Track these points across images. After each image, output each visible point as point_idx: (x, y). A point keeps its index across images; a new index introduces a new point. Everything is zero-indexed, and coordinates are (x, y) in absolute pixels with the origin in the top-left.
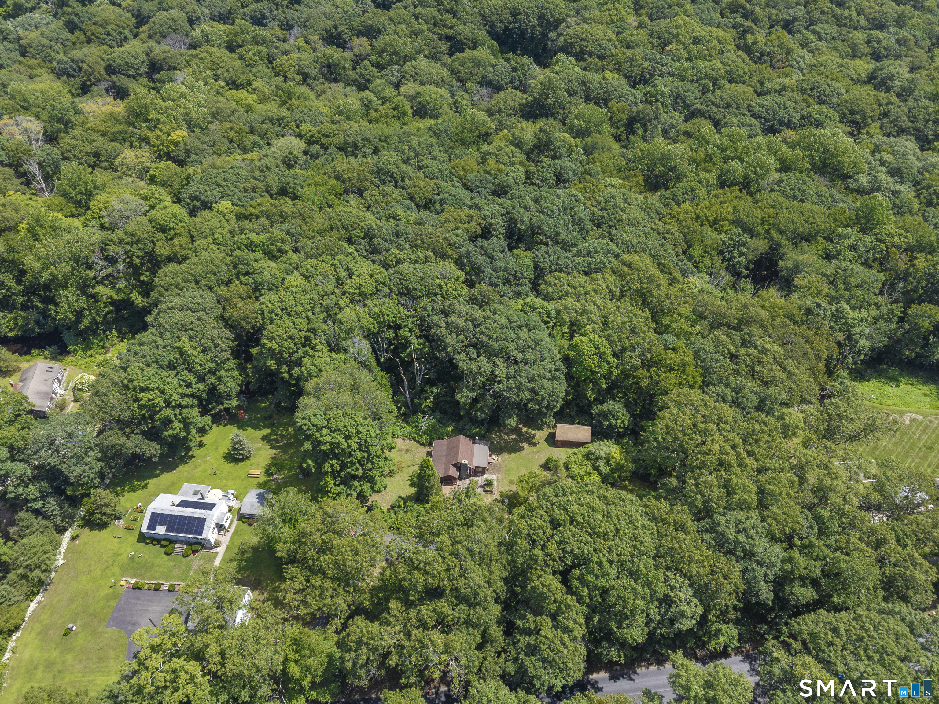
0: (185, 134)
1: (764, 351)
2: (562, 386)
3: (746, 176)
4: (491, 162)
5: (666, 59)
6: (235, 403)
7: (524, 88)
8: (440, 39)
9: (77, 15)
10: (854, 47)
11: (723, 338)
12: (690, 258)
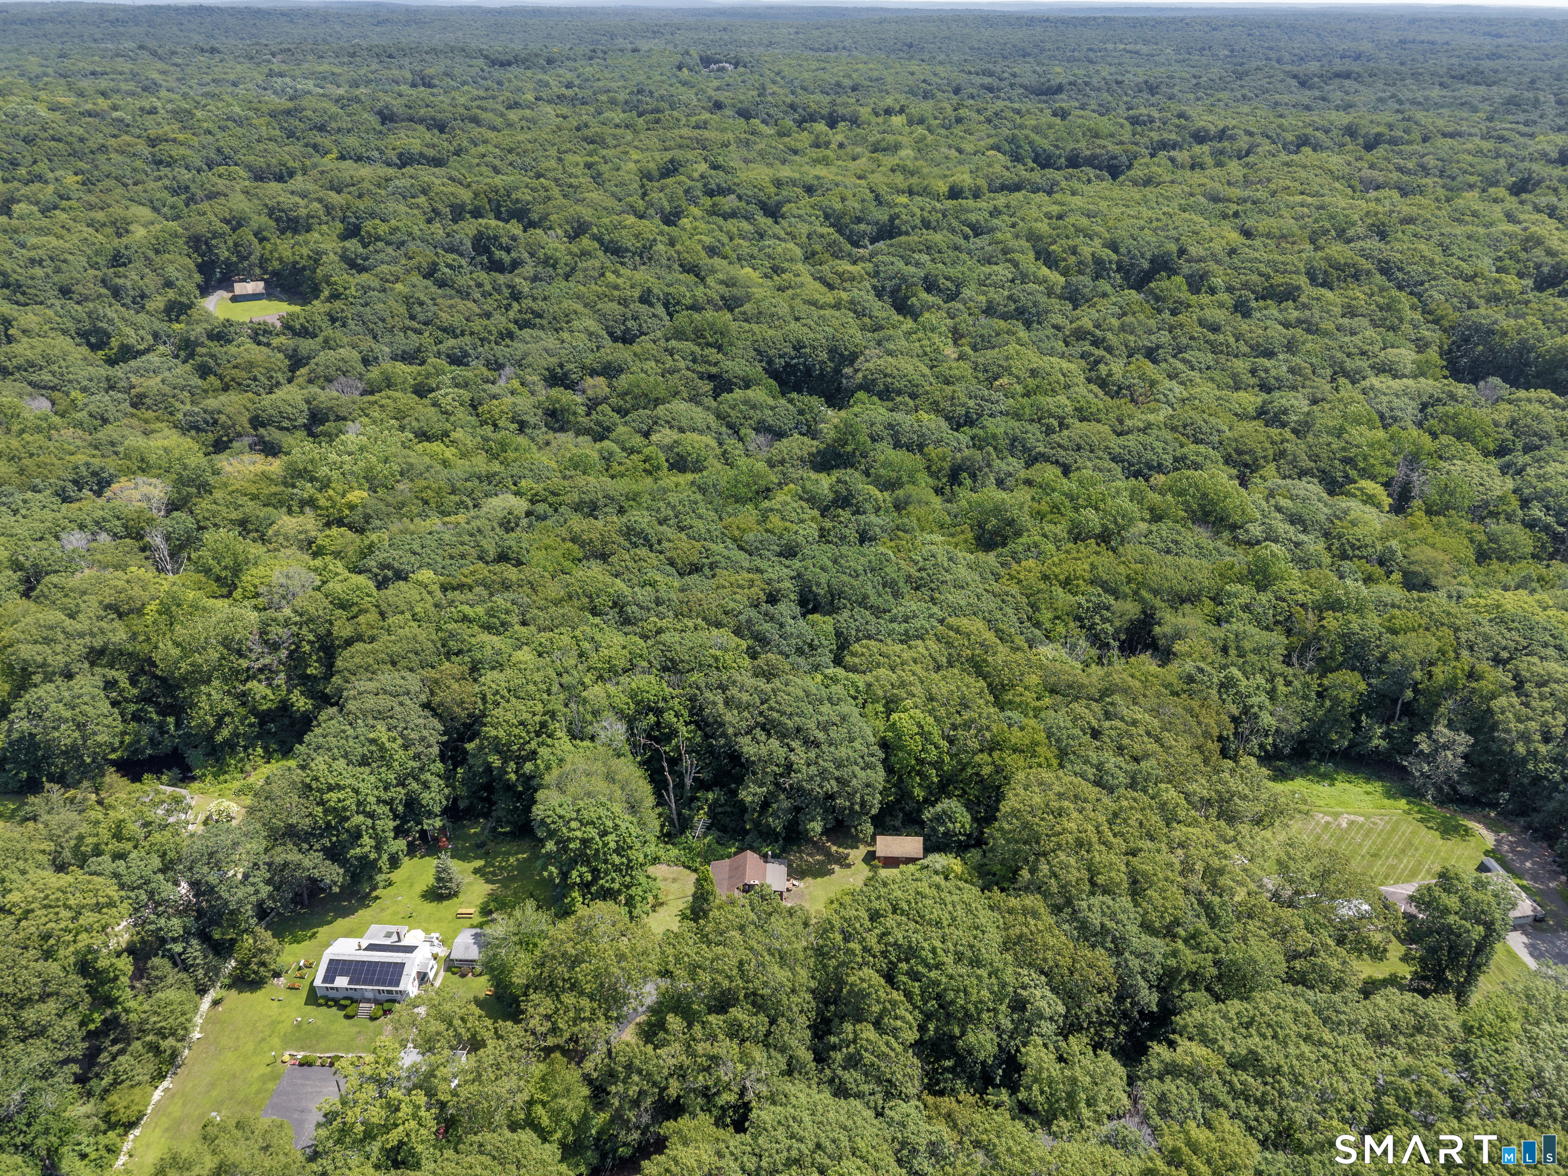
0: (365, 494)
1: (1134, 723)
2: (879, 776)
4: (775, 521)
5: (994, 397)
8: (701, 378)
9: (213, 356)
10: (1235, 376)
11: (1082, 711)
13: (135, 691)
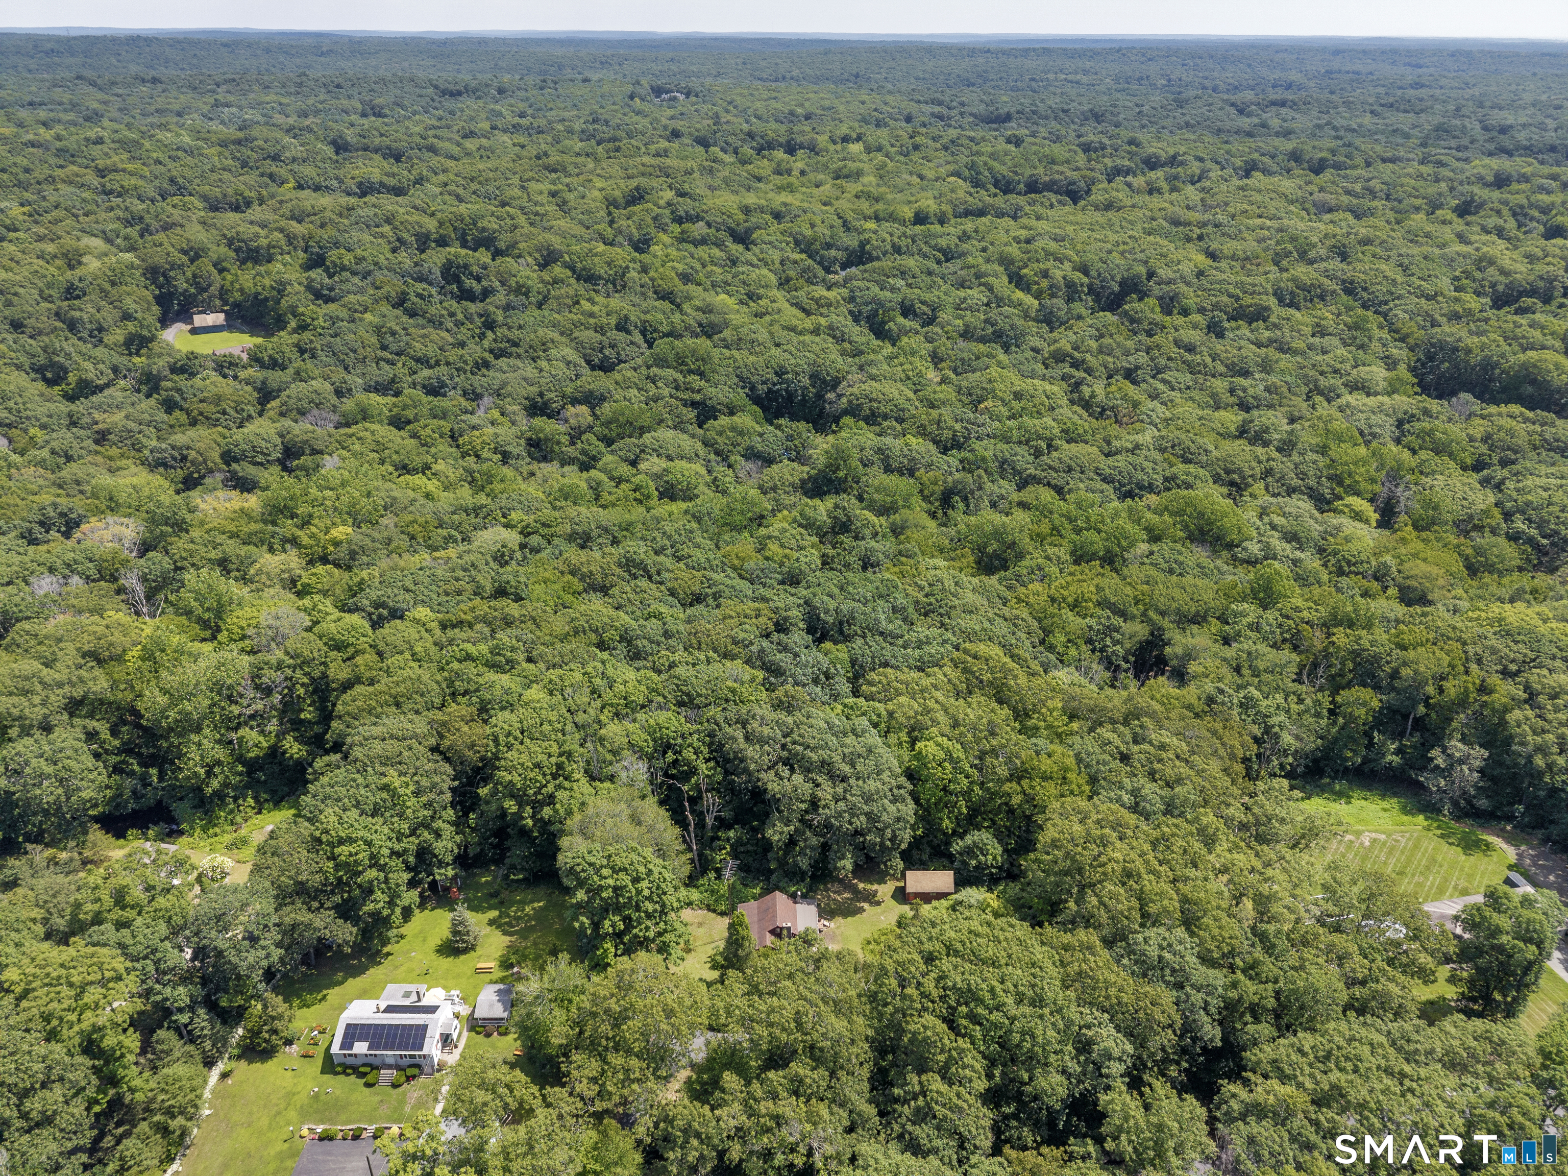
0: (349, 530)
1: (1163, 747)
3: (1108, 551)
4: (774, 548)
5: (981, 419)
7: (803, 460)
8: (685, 405)
9: (178, 390)
10: (1214, 395)
12: (1051, 648)
13: (117, 743)
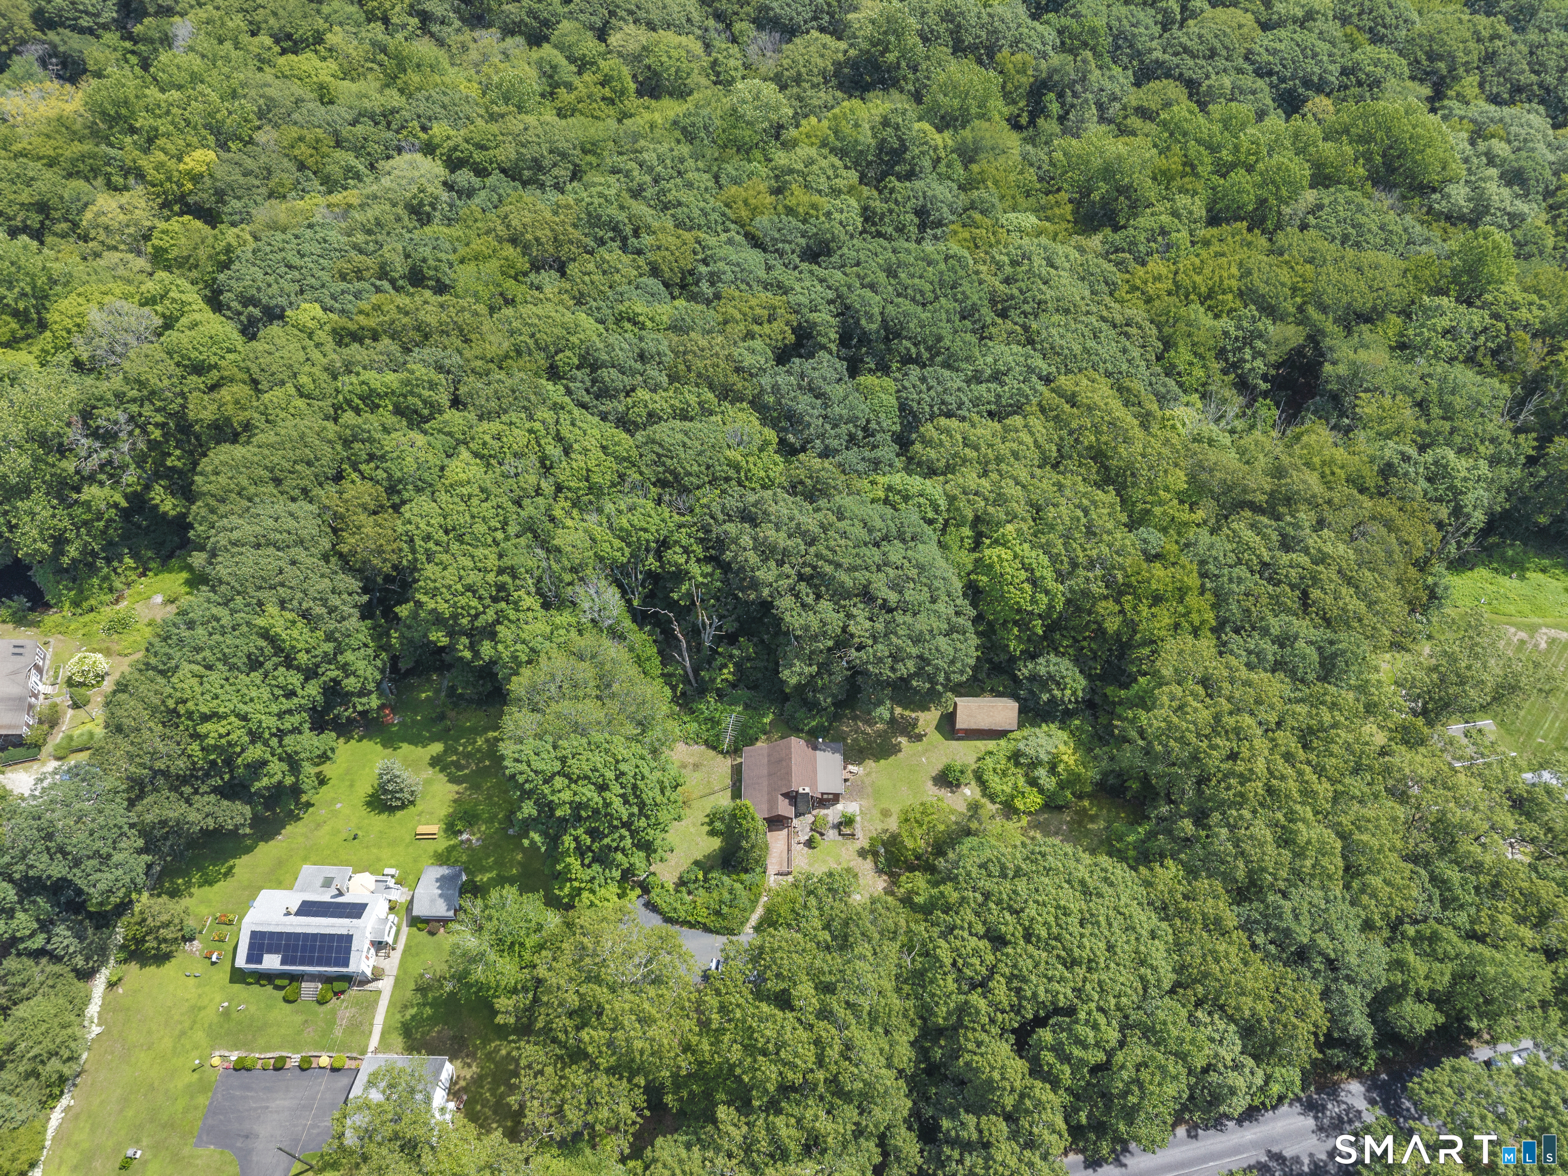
0: (212, 155)
1: (1322, 559)
2: (971, 644)
3: (1260, 203)
6: (374, 702)
7: (837, 30)
11: (1248, 535)
12: (1171, 368)
